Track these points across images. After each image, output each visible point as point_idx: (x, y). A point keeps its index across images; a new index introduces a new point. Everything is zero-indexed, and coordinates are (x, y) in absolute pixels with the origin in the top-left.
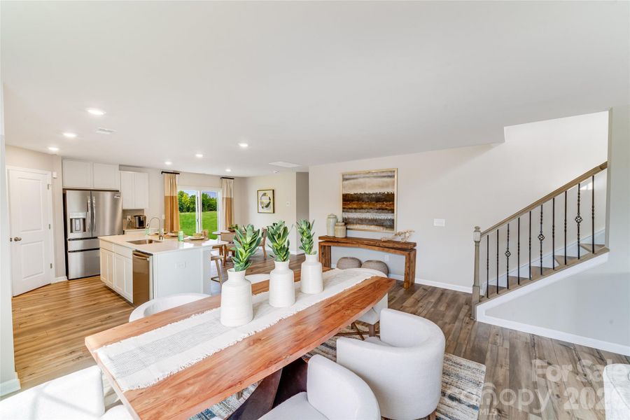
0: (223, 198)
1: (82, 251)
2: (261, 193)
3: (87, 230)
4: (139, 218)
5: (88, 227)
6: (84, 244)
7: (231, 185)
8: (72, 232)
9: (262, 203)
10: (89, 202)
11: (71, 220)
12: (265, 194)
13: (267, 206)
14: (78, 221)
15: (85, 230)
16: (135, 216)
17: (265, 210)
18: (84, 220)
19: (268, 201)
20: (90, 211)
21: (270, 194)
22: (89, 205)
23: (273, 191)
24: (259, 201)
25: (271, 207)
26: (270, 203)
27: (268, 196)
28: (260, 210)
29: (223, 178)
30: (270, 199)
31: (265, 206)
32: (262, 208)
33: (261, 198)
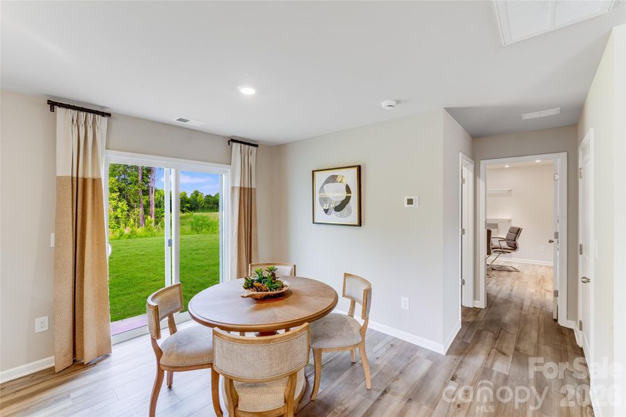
0: (233, 188)
7: (252, 160)
9: (323, 200)
12: (333, 179)
13: (340, 208)
17: (334, 217)
19: (343, 195)
21: (350, 177)
23: (359, 168)
24: (317, 196)
25: (350, 212)
26: (347, 199)
27: (344, 181)
28: (321, 216)
29: (233, 141)
30: (348, 190)
31: (333, 206)
32: (326, 211)
33: (322, 187)
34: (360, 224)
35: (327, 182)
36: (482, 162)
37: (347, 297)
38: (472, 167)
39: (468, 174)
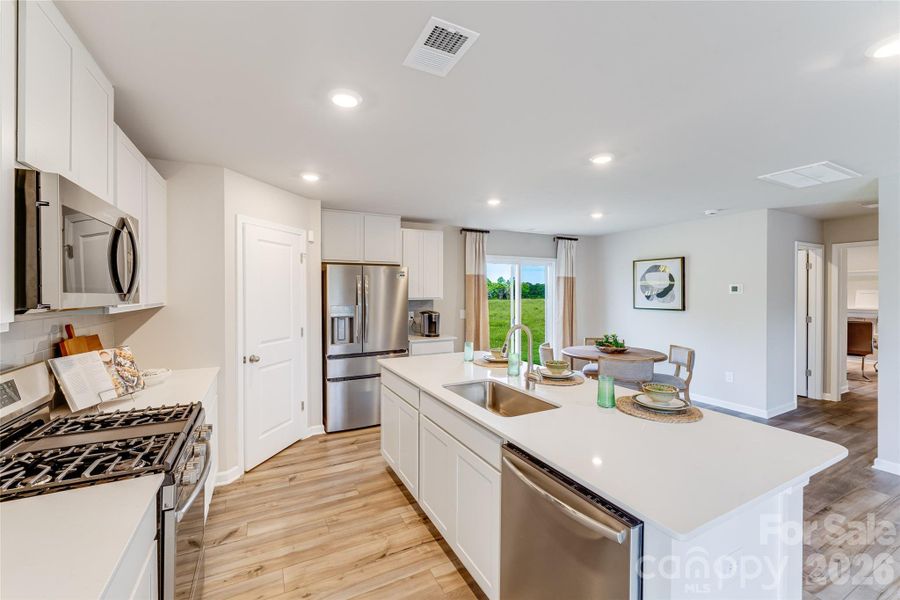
0: (559, 278)
1: (344, 379)
2: (642, 268)
3: (355, 340)
4: (430, 317)
5: (356, 334)
6: (349, 368)
7: (574, 252)
8: (333, 342)
9: (645, 288)
10: (359, 285)
11: (333, 319)
12: (656, 268)
13: (662, 294)
14: (342, 323)
15: (351, 341)
16: (423, 313)
17: (657, 303)
18: (351, 319)
19: (667, 283)
20: (360, 304)
21: (674, 268)
22: (359, 292)
23: (683, 259)
24: (639, 283)
25: (673, 297)
26: (671, 287)
27: (667, 271)
28: (641, 301)
29: (559, 238)
30: (671, 278)
31: (655, 293)
32: (648, 297)
33: (644, 277)
34: (684, 309)
35: (649, 271)
36: (835, 247)
37: (674, 363)
38: (820, 251)
39: (816, 258)
